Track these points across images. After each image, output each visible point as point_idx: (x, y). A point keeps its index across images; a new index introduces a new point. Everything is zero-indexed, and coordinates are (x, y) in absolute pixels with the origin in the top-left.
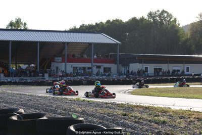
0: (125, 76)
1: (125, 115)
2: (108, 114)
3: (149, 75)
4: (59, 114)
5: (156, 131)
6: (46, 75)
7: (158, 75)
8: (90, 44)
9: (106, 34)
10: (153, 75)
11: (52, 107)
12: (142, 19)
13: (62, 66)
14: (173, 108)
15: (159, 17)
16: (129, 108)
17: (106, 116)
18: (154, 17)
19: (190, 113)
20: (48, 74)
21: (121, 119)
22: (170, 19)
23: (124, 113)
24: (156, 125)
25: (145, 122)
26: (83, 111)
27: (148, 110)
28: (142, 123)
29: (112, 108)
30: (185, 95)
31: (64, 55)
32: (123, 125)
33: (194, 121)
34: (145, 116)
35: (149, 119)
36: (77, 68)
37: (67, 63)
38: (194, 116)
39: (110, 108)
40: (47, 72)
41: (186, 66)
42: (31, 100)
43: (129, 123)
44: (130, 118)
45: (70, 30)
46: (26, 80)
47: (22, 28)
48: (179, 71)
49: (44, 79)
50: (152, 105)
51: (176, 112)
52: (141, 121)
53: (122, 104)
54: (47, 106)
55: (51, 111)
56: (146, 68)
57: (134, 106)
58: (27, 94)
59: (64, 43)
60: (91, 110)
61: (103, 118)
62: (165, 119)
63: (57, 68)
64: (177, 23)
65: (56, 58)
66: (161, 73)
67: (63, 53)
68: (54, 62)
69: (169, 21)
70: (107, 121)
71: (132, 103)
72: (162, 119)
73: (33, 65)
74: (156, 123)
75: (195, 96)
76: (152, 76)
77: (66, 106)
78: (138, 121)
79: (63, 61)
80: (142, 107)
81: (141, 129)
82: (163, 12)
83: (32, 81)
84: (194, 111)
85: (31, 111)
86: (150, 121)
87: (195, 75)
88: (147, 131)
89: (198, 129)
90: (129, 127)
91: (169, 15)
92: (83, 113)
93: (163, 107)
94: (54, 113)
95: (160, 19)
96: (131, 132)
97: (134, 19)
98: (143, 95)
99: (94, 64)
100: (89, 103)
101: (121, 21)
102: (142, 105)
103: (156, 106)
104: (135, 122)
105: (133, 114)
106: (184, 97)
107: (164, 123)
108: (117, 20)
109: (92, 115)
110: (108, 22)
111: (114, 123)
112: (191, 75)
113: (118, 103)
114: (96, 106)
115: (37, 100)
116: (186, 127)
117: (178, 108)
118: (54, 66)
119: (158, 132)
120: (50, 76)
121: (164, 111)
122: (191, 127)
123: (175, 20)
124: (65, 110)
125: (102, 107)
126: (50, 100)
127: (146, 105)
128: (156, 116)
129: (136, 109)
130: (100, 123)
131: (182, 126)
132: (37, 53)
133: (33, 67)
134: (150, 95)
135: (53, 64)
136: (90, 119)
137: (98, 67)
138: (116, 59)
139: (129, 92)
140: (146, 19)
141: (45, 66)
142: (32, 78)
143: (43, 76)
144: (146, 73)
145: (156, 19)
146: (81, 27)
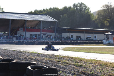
0: (59, 40)
1: (59, 61)
2: (50, 61)
4: (22, 60)
5: (77, 70)
6: (15, 39)
7: (78, 40)
8: (40, 21)
9: (49, 16)
11: (18, 56)
12: (70, 8)
13: (24, 33)
14: (86, 58)
15: (79, 7)
16: (61, 58)
17: (48, 61)
18: (77, 7)
19: (96, 61)
20: (15, 38)
21: (57, 64)
22: (86, 8)
23: (59, 60)
24: (76, 67)
25: (70, 66)
26: (36, 59)
27: (72, 59)
28: (69, 66)
29: (52, 58)
30: (93, 51)
31: (25, 27)
32: (58, 67)
33: (98, 66)
34: (70, 62)
35: (73, 64)
36: (32, 34)
37: (27, 32)
38: (98, 63)
39: (51, 58)
40: (15, 37)
41: (95, 35)
42: (6, 52)
43: (61, 66)
44: (62, 63)
45: (29, 13)
46: (3, 41)
47: (1, 11)
48: (90, 38)
49: (13, 40)
50: (74, 56)
51: (88, 60)
52: (68, 65)
53: (58, 56)
54: (15, 55)
55: (18, 58)
56: (72, 36)
57: (65, 57)
58: (4, 49)
59: (25, 20)
60: (40, 58)
61: (47, 63)
62: (82, 64)
63: (21, 34)
64: (89, 11)
65: (20, 29)
66: (80, 39)
67: (25, 26)
68: (19, 31)
69: (85, 9)
70: (49, 64)
71: (63, 55)
72: (80, 64)
73: (7, 32)
74: (76, 66)
75: (99, 52)
76: (75, 40)
77: (26, 56)
78: (67, 65)
79: (24, 31)
80: (69, 57)
81: (68, 69)
82: (82, 4)
84: (98, 60)
85: (6, 58)
86: (73, 65)
87: (99, 40)
88: (71, 70)
89: (100, 70)
90: (61, 68)
91: (85, 6)
92: (36, 60)
93: (80, 57)
94: (19, 60)
95: (80, 8)
96: (62, 71)
97: (65, 8)
98: (69, 51)
99: (42, 33)
100: (39, 55)
101: (58, 8)
102: (69, 56)
103: (76, 57)
104: (65, 65)
105: (64, 61)
106: (92, 53)
107: (81, 66)
108: (55, 8)
109: (41, 61)
110: (51, 9)
111: (53, 66)
112: (97, 40)
113: (55, 55)
114: (43, 56)
115: (9, 52)
116: (93, 68)
117: (89, 58)
118: (19, 33)
119: (78, 71)
121: (81, 60)
122: (96, 69)
123: (88, 9)
124: (26, 58)
125: (46, 57)
126: (16, 52)
127: (71, 56)
128: (76, 62)
129: (65, 58)
130: (45, 65)
131: (91, 68)
132: (9, 26)
133: (7, 34)
134: (74, 51)
135: (18, 32)
136: (40, 63)
137: (44, 34)
138: (55, 30)
139: (62, 49)
140: (72, 8)
141: (14, 33)
142: (6, 40)
143: (13, 39)
144: (72, 39)
145: (78, 8)
146: (35, 11)
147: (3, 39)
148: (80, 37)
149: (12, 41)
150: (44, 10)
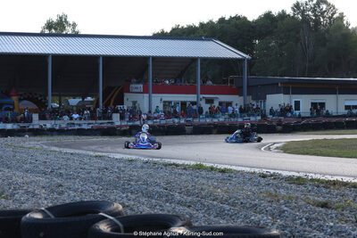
0: (259, 118)
1: (324, 206)
3: (303, 115)
6: (116, 117)
8: (193, 60)
9: (222, 41)
10: (309, 115)
12: (283, 15)
13: (144, 100)
15: (312, 12)
16: (319, 186)
18: (304, 11)
20: (118, 115)
22: (333, 14)
31: (147, 80)
36: (170, 102)
37: (154, 95)
45: (154, 35)
46: (80, 125)
47: (70, 32)
49: (112, 123)
56: (297, 103)
59: (147, 58)
63: (134, 103)
64: (345, 22)
65: (133, 86)
68: (129, 92)
69: (330, 18)
73: (89, 99)
79: (145, 92)
83: (90, 127)
91: (331, 8)
95: (315, 15)
97: (268, 16)
98: (307, 154)
99: (201, 96)
101: (245, 18)
108: (237, 18)
110: (222, 20)
118: (129, 99)
120: (122, 118)
123: (341, 17)
132: (98, 78)
133: (91, 102)
135: (127, 96)
137: (209, 101)
138: (242, 87)
139: (277, 148)
140: (289, 15)
141: (112, 101)
142: (90, 122)
143: (110, 118)
144: (297, 112)
145: (308, 15)
146: (173, 30)
147: (80, 119)
148: (323, 105)
149: (109, 125)
150: (202, 25)
